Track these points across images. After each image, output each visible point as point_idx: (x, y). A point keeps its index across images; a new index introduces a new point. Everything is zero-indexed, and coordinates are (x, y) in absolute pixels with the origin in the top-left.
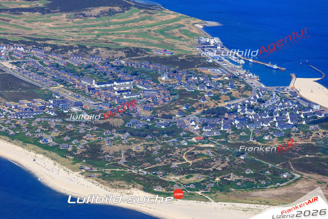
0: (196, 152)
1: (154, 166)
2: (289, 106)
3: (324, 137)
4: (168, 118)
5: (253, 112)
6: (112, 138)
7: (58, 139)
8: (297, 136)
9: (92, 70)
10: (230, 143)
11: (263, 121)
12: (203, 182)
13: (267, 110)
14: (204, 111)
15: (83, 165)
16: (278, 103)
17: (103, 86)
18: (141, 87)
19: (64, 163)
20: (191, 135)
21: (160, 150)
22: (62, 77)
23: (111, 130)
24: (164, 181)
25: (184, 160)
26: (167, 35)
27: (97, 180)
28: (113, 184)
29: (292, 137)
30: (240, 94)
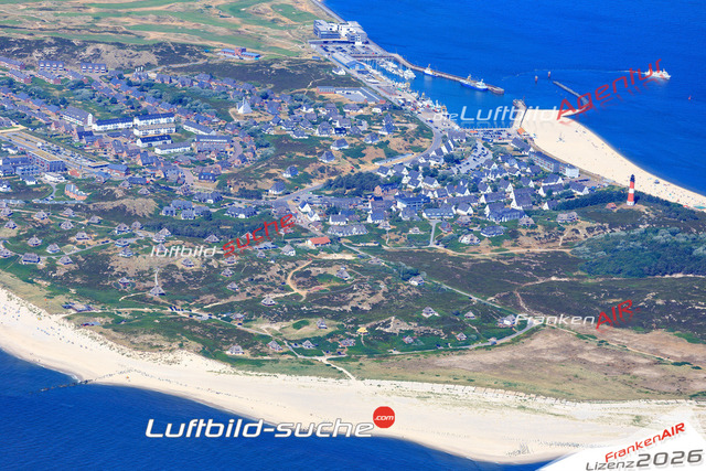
0: (315, 271)
1: (223, 301)
2: (512, 169)
3: (589, 237)
4: (252, 197)
5: (436, 185)
6: (133, 241)
8: (532, 236)
9: (86, 91)
10: (387, 252)
11: (458, 204)
12: (330, 335)
13: (465, 179)
14: (330, 181)
15: (71, 300)
16: (489, 163)
17: (110, 127)
18: (192, 130)
19: (29, 296)
20: (303, 234)
21: (238, 266)
22: (22, 107)
23: (129, 224)
24: (246, 334)
25: (289, 289)
26: (245, 17)
27: (101, 333)
28: (136, 340)
29: (521, 238)
30: (407, 144)
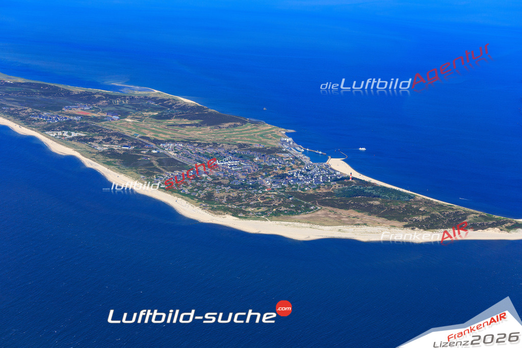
0: (266, 196)
1: (241, 203)
2: (323, 172)
3: (338, 188)
4: (254, 179)
5: (303, 176)
6: (221, 189)
7: (191, 190)
8: (324, 188)
10: (286, 192)
11: (306, 180)
12: (266, 211)
13: (310, 175)
14: (275, 175)
15: (202, 203)
16: (317, 171)
18: (243, 164)
19: (192, 202)
20: (265, 188)
23: (220, 185)
25: (258, 200)
26: (264, 137)
29: (321, 188)
30: (297, 167)
